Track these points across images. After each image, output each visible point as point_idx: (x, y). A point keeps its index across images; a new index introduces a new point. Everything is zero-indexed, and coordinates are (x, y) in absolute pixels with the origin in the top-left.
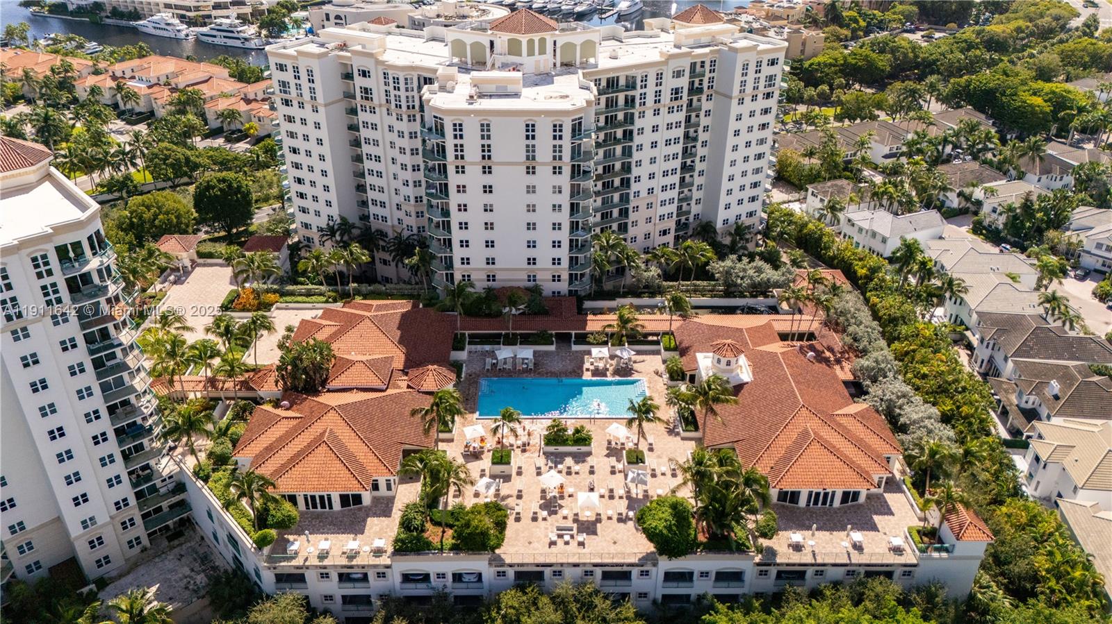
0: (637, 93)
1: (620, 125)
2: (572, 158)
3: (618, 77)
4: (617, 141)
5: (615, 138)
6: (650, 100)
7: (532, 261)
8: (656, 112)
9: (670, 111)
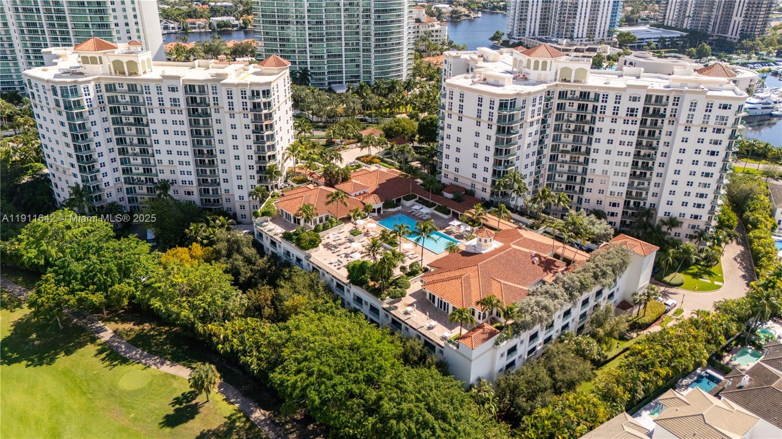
0: (599, 104)
1: (587, 123)
2: (498, 122)
3: (589, 93)
4: (583, 132)
5: (583, 130)
6: (609, 111)
7: (474, 176)
8: (614, 121)
9: (626, 122)
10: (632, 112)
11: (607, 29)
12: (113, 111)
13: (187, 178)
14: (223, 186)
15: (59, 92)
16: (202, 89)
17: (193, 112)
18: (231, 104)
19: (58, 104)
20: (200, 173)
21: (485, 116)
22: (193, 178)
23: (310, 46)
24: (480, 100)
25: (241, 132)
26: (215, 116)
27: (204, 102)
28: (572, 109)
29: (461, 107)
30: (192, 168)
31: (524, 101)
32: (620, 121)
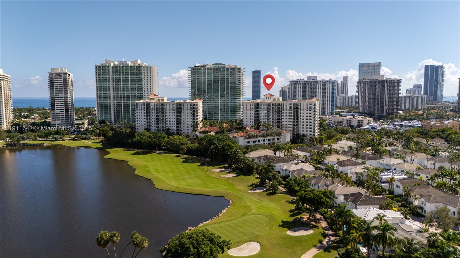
0: (282, 106)
1: (280, 111)
3: (279, 103)
4: (280, 114)
6: (285, 108)
8: (286, 110)
9: (289, 110)
10: (290, 107)
11: (330, 111)
12: (157, 111)
13: (174, 128)
14: (183, 131)
15: (146, 105)
16: (180, 105)
17: (177, 110)
18: (187, 107)
19: (144, 108)
20: (177, 127)
21: (252, 108)
22: (175, 128)
23: (208, 110)
24: (250, 104)
25: (189, 115)
26: (183, 111)
27: (180, 108)
28: (276, 108)
29: (246, 107)
30: (175, 125)
31: (261, 104)
32: (288, 110)
